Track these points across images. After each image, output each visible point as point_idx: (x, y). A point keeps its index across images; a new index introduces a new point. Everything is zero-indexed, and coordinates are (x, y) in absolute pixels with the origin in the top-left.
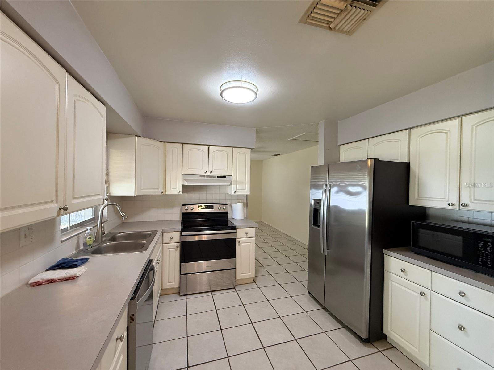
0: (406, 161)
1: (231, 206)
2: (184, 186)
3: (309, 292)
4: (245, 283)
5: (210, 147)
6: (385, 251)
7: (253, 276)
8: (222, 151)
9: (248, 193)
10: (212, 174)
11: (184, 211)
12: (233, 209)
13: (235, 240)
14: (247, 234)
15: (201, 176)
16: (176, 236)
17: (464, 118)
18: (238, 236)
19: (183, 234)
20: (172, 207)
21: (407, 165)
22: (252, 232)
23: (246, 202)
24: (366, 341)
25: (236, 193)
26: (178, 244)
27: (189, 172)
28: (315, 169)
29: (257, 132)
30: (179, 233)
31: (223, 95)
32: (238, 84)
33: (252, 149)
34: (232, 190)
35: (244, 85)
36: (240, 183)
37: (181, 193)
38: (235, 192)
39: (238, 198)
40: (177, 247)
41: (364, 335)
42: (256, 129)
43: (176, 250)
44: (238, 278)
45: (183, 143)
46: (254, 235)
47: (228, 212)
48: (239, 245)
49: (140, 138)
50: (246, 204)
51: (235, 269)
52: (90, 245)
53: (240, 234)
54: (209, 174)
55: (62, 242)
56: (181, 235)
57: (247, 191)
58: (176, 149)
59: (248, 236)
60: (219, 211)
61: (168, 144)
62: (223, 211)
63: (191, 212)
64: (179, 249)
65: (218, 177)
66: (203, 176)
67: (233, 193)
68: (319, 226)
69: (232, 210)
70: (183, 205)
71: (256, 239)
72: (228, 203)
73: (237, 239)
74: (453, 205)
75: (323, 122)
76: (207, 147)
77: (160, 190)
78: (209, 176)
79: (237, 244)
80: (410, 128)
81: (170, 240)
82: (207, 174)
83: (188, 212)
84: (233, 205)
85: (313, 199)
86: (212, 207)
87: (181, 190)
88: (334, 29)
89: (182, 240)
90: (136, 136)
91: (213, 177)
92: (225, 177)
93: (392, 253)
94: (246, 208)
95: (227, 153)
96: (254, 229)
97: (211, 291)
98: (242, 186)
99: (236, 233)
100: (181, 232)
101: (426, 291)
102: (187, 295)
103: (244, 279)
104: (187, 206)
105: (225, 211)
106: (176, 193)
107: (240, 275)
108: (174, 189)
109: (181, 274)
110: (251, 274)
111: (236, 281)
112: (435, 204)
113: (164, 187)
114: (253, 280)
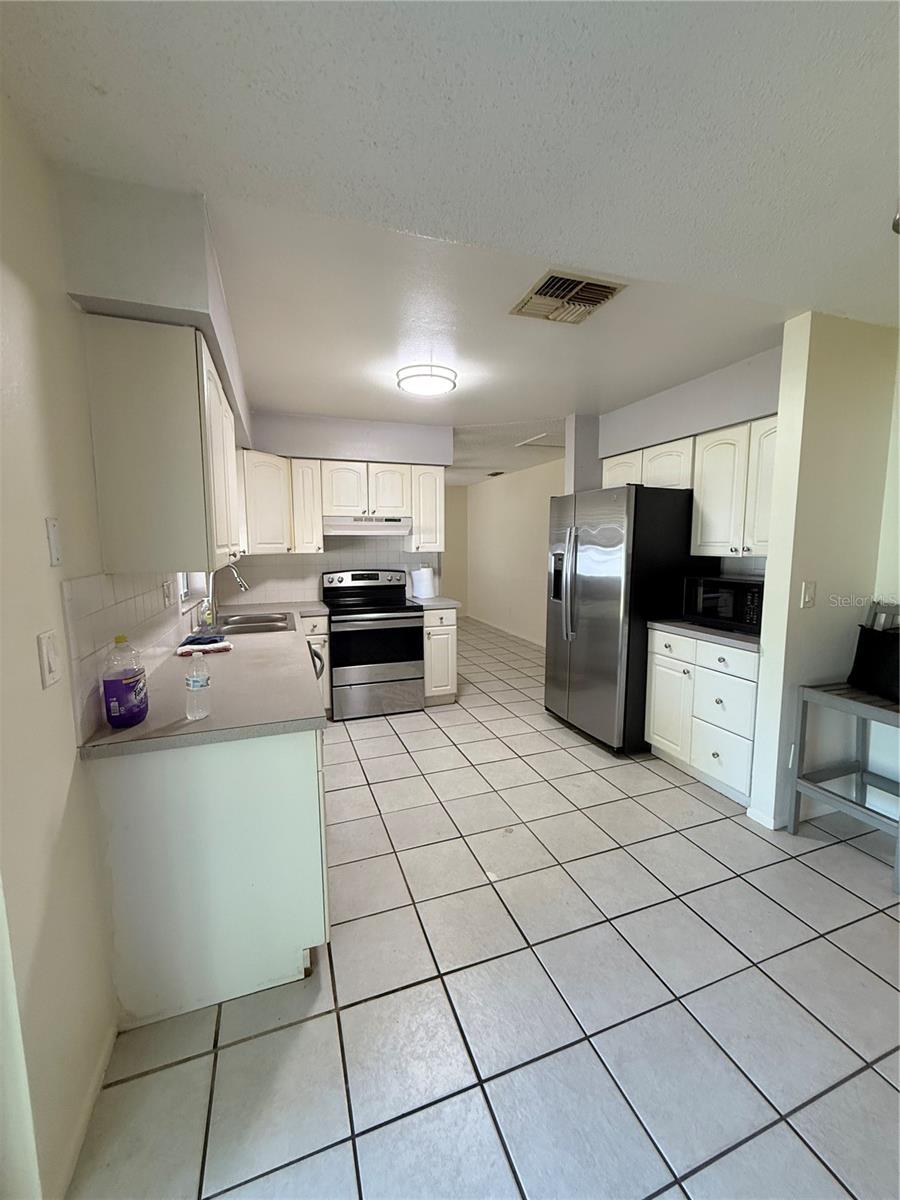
0: (689, 487)
1: (410, 574)
2: (326, 538)
3: (547, 709)
4: (442, 702)
5: (370, 464)
6: (649, 624)
7: (455, 691)
8: (393, 472)
9: (442, 549)
10: (376, 515)
11: (327, 585)
12: (414, 580)
13: (420, 630)
14: (442, 619)
15: (357, 519)
16: (322, 623)
17: (754, 424)
18: (426, 624)
19: (332, 618)
20: (303, 577)
21: (689, 494)
22: (450, 616)
23: (437, 566)
24: (619, 753)
25: (420, 550)
26: (326, 637)
27: (335, 512)
28: (559, 504)
29: (455, 433)
30: (326, 618)
31: (401, 384)
32: (427, 370)
33: (446, 467)
34: (413, 546)
35: (436, 371)
36: (426, 532)
37: (321, 551)
38: (418, 548)
39: (423, 560)
40: (325, 641)
41: (616, 743)
42: (454, 430)
43: (323, 646)
44: (427, 694)
45: (321, 459)
46: (455, 623)
47: (405, 585)
48: (429, 638)
49: (249, 452)
50: (437, 571)
51: (423, 678)
52: (210, 625)
53: (430, 620)
54: (371, 515)
55: (183, 614)
56: (330, 622)
57: (438, 546)
58: (310, 471)
59: (445, 624)
60: (388, 583)
61: (294, 460)
62: (397, 583)
63: (339, 585)
64: (327, 644)
65: (386, 520)
66: (360, 519)
67: (414, 550)
68: (560, 599)
69: (412, 583)
70: (324, 574)
71: (458, 627)
72: (406, 569)
73: (425, 629)
74: (736, 550)
75: (572, 418)
76: (365, 464)
77: (286, 545)
78: (371, 520)
79: (425, 637)
80: (695, 436)
81: (313, 630)
82: (366, 514)
83: (333, 585)
84: (413, 573)
85: (554, 555)
86: (375, 577)
87: (321, 545)
88: (554, 320)
89: (333, 630)
90: (244, 449)
91: (378, 520)
92: (400, 520)
93: (657, 625)
94: (437, 579)
95: (402, 475)
96: (454, 610)
97: (385, 715)
98: (429, 538)
99: (422, 617)
100: (330, 616)
101: (690, 667)
102: (344, 720)
103: (438, 696)
104: (331, 576)
105: (401, 583)
106: (314, 552)
107: (431, 690)
108: (310, 543)
109: (332, 686)
110: (451, 688)
111: (425, 699)
112: (717, 551)
113: (292, 538)
114: (454, 699)
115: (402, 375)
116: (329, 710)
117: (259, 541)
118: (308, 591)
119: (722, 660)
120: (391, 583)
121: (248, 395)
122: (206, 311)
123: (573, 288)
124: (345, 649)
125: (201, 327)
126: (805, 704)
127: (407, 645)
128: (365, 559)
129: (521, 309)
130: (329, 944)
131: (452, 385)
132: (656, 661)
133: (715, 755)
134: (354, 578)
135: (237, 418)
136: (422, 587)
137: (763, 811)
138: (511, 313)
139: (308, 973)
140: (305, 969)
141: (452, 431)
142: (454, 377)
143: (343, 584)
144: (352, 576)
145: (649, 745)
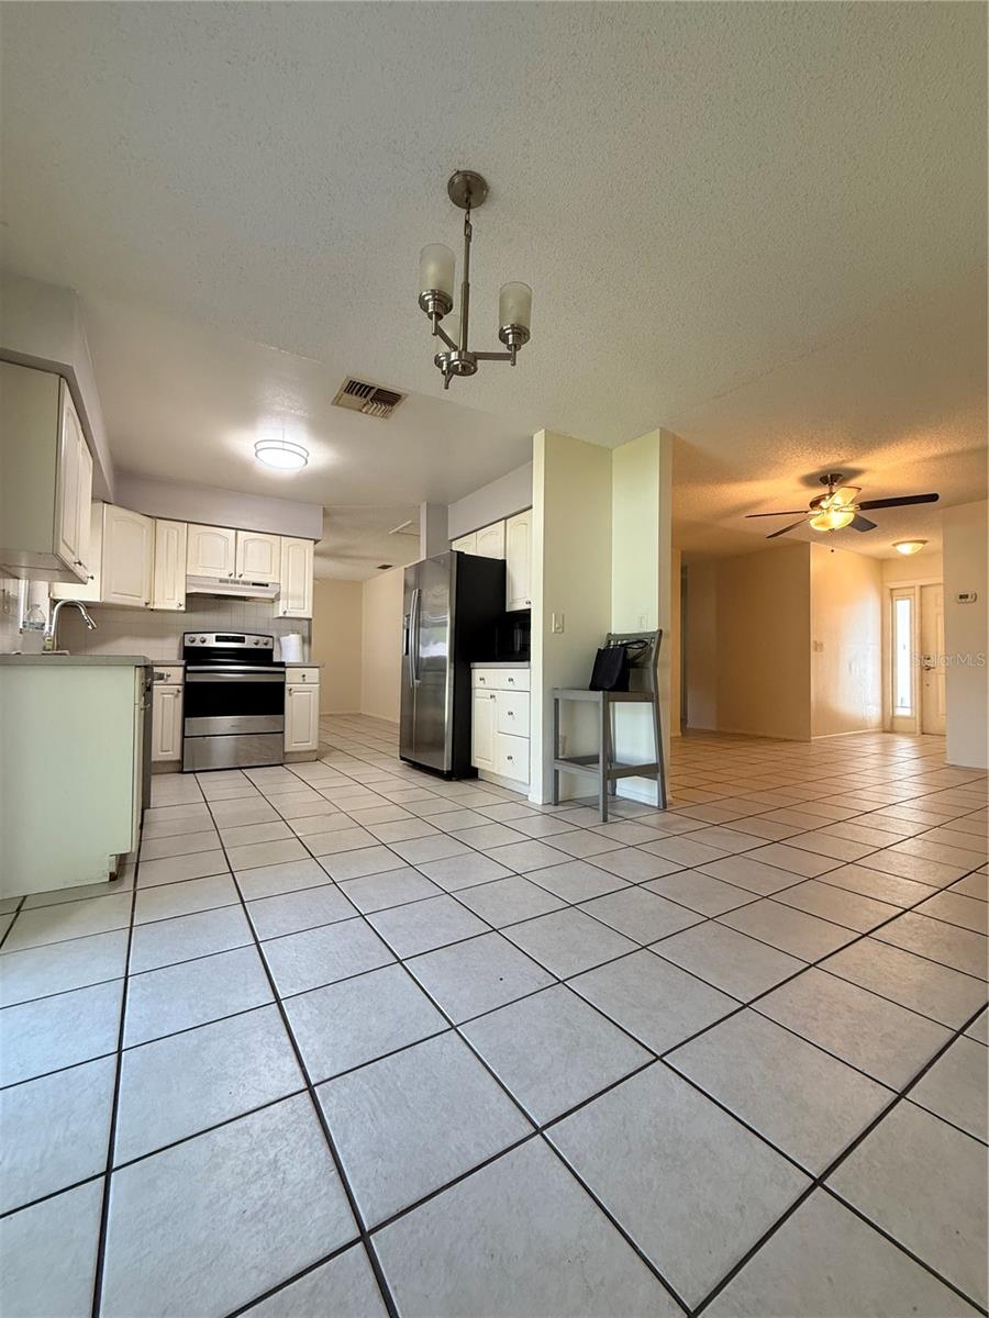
0: (502, 558)
1: (279, 640)
2: (188, 595)
3: (401, 756)
4: (304, 758)
5: (239, 532)
6: (472, 665)
7: (317, 748)
8: (262, 541)
9: (311, 616)
10: (243, 578)
11: (188, 644)
12: (283, 646)
13: (281, 685)
14: (304, 677)
15: (221, 581)
16: (177, 673)
18: (288, 680)
19: (189, 668)
20: (162, 636)
21: (504, 561)
22: (313, 674)
23: (306, 635)
24: (449, 777)
25: (287, 615)
26: (180, 688)
27: (199, 573)
29: (326, 514)
30: (181, 669)
31: (259, 454)
32: (280, 445)
33: (315, 541)
34: (281, 608)
35: (287, 446)
36: (294, 597)
37: (183, 608)
38: (285, 613)
39: (292, 625)
40: (178, 693)
41: (446, 766)
42: (324, 509)
43: (177, 696)
44: (286, 750)
45: (188, 522)
46: (317, 680)
47: (273, 648)
48: (290, 694)
49: (110, 506)
50: (307, 640)
51: (282, 732)
53: (292, 676)
54: (237, 578)
56: (186, 671)
57: (307, 613)
58: (176, 532)
59: (307, 681)
60: (254, 646)
61: (160, 521)
62: (265, 646)
63: (201, 645)
64: (181, 695)
65: (254, 584)
66: (227, 581)
67: (281, 614)
68: (408, 654)
69: (281, 648)
70: (185, 633)
72: (273, 634)
73: (287, 686)
75: (424, 506)
76: (234, 531)
77: (144, 599)
78: (237, 582)
79: (287, 693)
80: (505, 518)
81: (166, 680)
82: (232, 577)
83: (195, 644)
84: (282, 639)
85: (406, 617)
86: (241, 640)
87: (183, 602)
88: (367, 412)
89: (188, 680)
90: (104, 502)
91: (244, 583)
92: (267, 585)
93: (477, 664)
94: (306, 647)
95: (272, 545)
96: (317, 670)
97: (240, 768)
98: (297, 601)
99: (284, 673)
100: (185, 667)
101: (493, 693)
102: (194, 772)
103: (299, 752)
104: (193, 635)
105: (269, 647)
106: (175, 608)
107: (291, 745)
108: (171, 598)
109: (184, 737)
110: (312, 745)
111: (285, 754)
112: (519, 606)
113: (151, 593)
114: (317, 756)
115: (258, 447)
116: (178, 762)
117: (113, 590)
118: (166, 651)
119: (511, 680)
120: (258, 647)
121: (112, 454)
122: (70, 364)
123: (368, 393)
124: (200, 701)
125: (65, 375)
126: (557, 701)
127: (267, 699)
128: (230, 621)
129: (337, 402)
131: (304, 462)
132: (477, 695)
133: (510, 758)
134: (218, 639)
135: (96, 463)
136: (290, 649)
137: (536, 796)
138: (333, 404)
139: (113, 877)
140: (111, 874)
141: (321, 512)
142: (305, 454)
143: (205, 645)
144: (217, 637)
145: (476, 769)
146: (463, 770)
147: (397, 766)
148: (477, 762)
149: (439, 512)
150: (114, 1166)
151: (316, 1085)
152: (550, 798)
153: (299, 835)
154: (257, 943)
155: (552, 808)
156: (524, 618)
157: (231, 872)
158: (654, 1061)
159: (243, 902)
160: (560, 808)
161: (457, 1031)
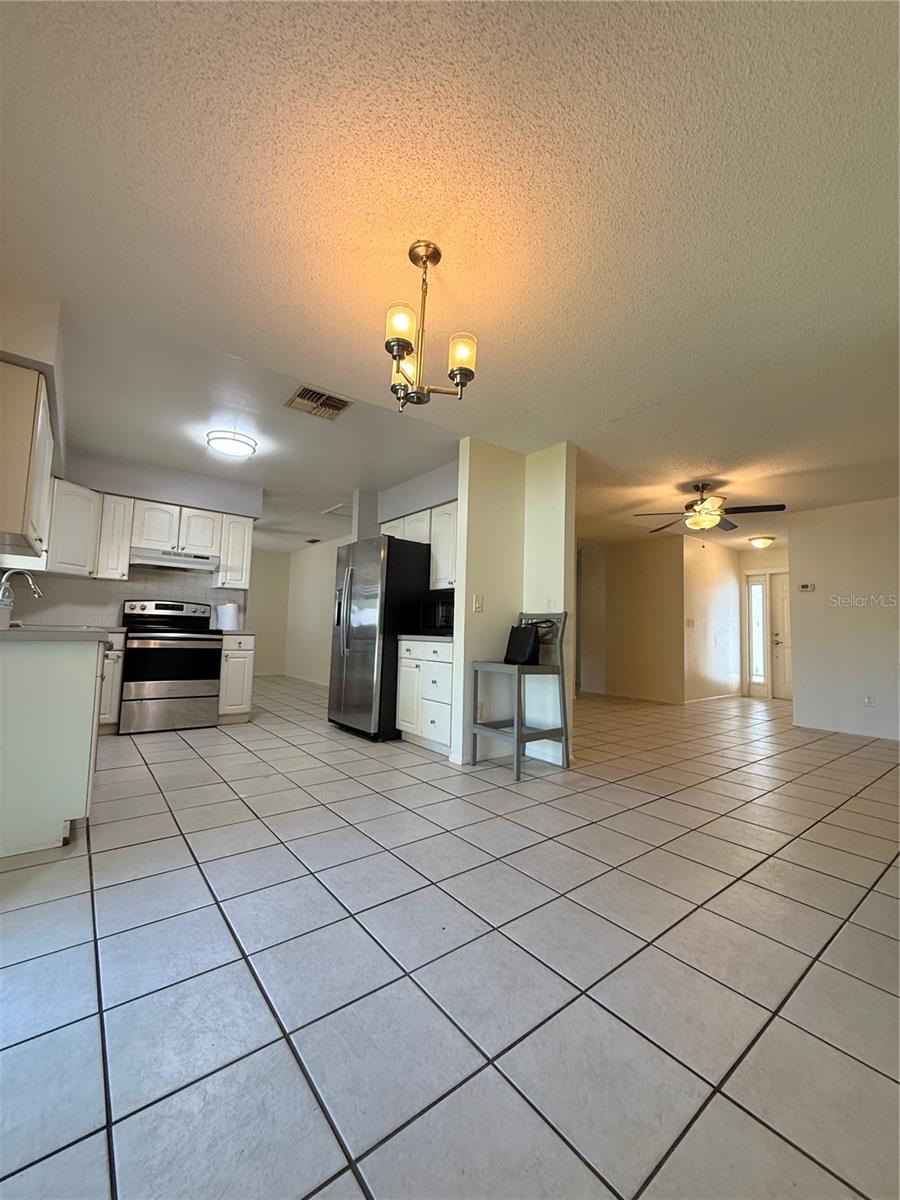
0: (427, 542)
1: (216, 609)
2: (131, 566)
3: (329, 719)
4: (235, 720)
5: (184, 509)
6: (399, 637)
7: (249, 711)
8: (204, 517)
9: (247, 587)
10: (185, 551)
11: (128, 611)
12: (220, 613)
13: (219, 651)
14: (240, 644)
15: (164, 553)
16: (118, 640)
18: (224, 648)
19: (130, 635)
20: (104, 603)
21: (429, 545)
22: (249, 642)
23: (242, 603)
24: (374, 738)
25: (226, 586)
26: (121, 654)
27: (144, 544)
29: (265, 494)
30: (123, 635)
31: (211, 442)
32: (231, 436)
33: (255, 519)
34: (220, 580)
35: (237, 437)
36: (233, 570)
37: (126, 578)
38: (224, 583)
39: (229, 595)
40: (119, 657)
41: (373, 729)
42: (264, 491)
44: (221, 712)
45: (134, 498)
46: (252, 647)
47: (209, 618)
48: (226, 660)
49: (60, 481)
51: (217, 696)
53: (228, 644)
54: (180, 551)
56: (127, 638)
57: (244, 584)
58: (123, 506)
59: (242, 648)
60: (192, 614)
61: (106, 496)
62: (202, 614)
63: (141, 612)
64: (121, 660)
65: (195, 557)
66: (169, 553)
67: (220, 585)
68: (340, 625)
69: (217, 616)
70: (126, 601)
71: (255, 653)
72: (211, 603)
73: (223, 652)
74: (452, 583)
75: (357, 491)
76: (178, 508)
77: (88, 569)
78: (179, 555)
79: (223, 659)
80: (431, 508)
82: (175, 550)
83: (135, 612)
84: (219, 608)
85: (338, 591)
86: (180, 608)
87: (126, 571)
88: (315, 414)
89: (128, 646)
90: (56, 477)
91: (186, 556)
92: (208, 558)
93: (404, 637)
94: (242, 616)
95: (213, 520)
96: (252, 637)
97: (175, 730)
98: (236, 573)
99: (221, 640)
100: (126, 634)
101: (418, 662)
102: (130, 734)
103: (232, 715)
104: (134, 603)
105: (205, 615)
106: (117, 577)
107: (225, 708)
108: (115, 568)
109: (121, 700)
110: (245, 708)
111: (219, 716)
112: (443, 585)
113: (96, 562)
114: (250, 718)
115: (211, 436)
116: (114, 724)
117: (59, 560)
118: (106, 618)
119: (435, 652)
120: (196, 615)
122: (50, 363)
123: (319, 399)
124: (138, 666)
125: (44, 372)
126: (476, 672)
127: (205, 665)
128: (172, 590)
129: (290, 404)
130: (88, 819)
131: (252, 450)
132: (402, 663)
133: (433, 722)
134: (158, 607)
136: (226, 618)
137: (457, 757)
138: (285, 405)
139: (66, 842)
140: (64, 839)
141: (262, 493)
142: (253, 444)
143: (146, 612)
144: (157, 605)
145: (400, 731)
146: (389, 732)
147: (325, 728)
148: (401, 725)
149: (370, 498)
150: (113, 1120)
151: (291, 1033)
152: (469, 758)
153: (241, 796)
154: (217, 903)
155: (469, 769)
156: (448, 596)
157: (182, 834)
158: (579, 996)
159: (197, 864)
160: (478, 768)
161: (411, 978)
